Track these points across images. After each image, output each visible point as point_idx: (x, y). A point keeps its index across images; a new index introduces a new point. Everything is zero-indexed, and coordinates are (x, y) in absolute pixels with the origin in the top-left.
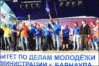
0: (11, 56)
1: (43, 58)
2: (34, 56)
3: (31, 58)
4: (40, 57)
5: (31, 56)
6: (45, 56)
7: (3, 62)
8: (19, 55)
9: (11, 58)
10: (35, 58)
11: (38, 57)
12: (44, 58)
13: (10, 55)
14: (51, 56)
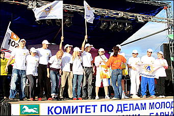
0: (88, 107)
2: (124, 105)
3: (120, 109)
4: (131, 106)
5: (120, 106)
6: (137, 104)
8: (102, 105)
9: (88, 111)
10: (125, 109)
11: (128, 106)
12: (137, 107)
13: (86, 106)
14: (145, 104)
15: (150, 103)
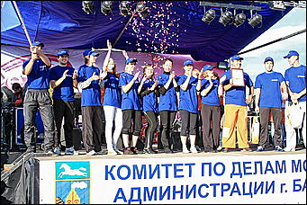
0: (178, 168)
1: (267, 170)
2: (244, 163)
4: (258, 165)
5: (237, 166)
6: (269, 162)
7: (150, 191)
8: (203, 164)
9: (178, 173)
10: (247, 171)
11: (253, 165)
12: (269, 168)
13: (175, 165)
14: (284, 162)
15: (293, 161)
